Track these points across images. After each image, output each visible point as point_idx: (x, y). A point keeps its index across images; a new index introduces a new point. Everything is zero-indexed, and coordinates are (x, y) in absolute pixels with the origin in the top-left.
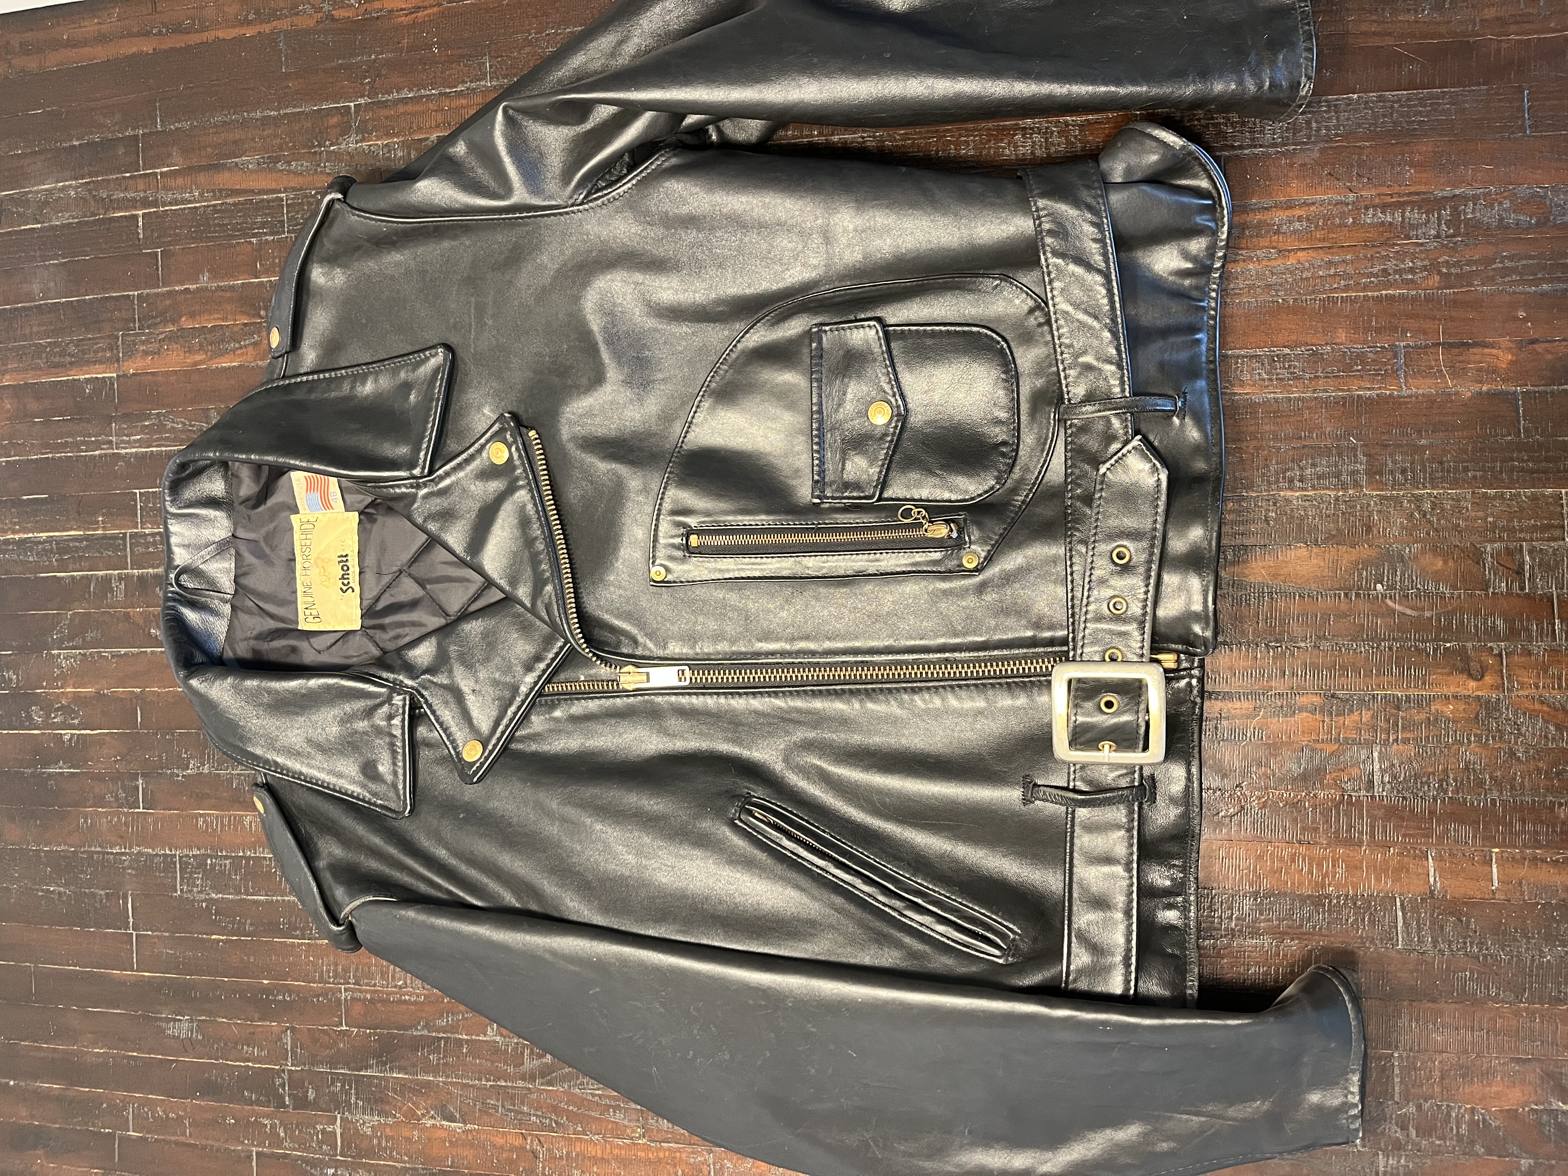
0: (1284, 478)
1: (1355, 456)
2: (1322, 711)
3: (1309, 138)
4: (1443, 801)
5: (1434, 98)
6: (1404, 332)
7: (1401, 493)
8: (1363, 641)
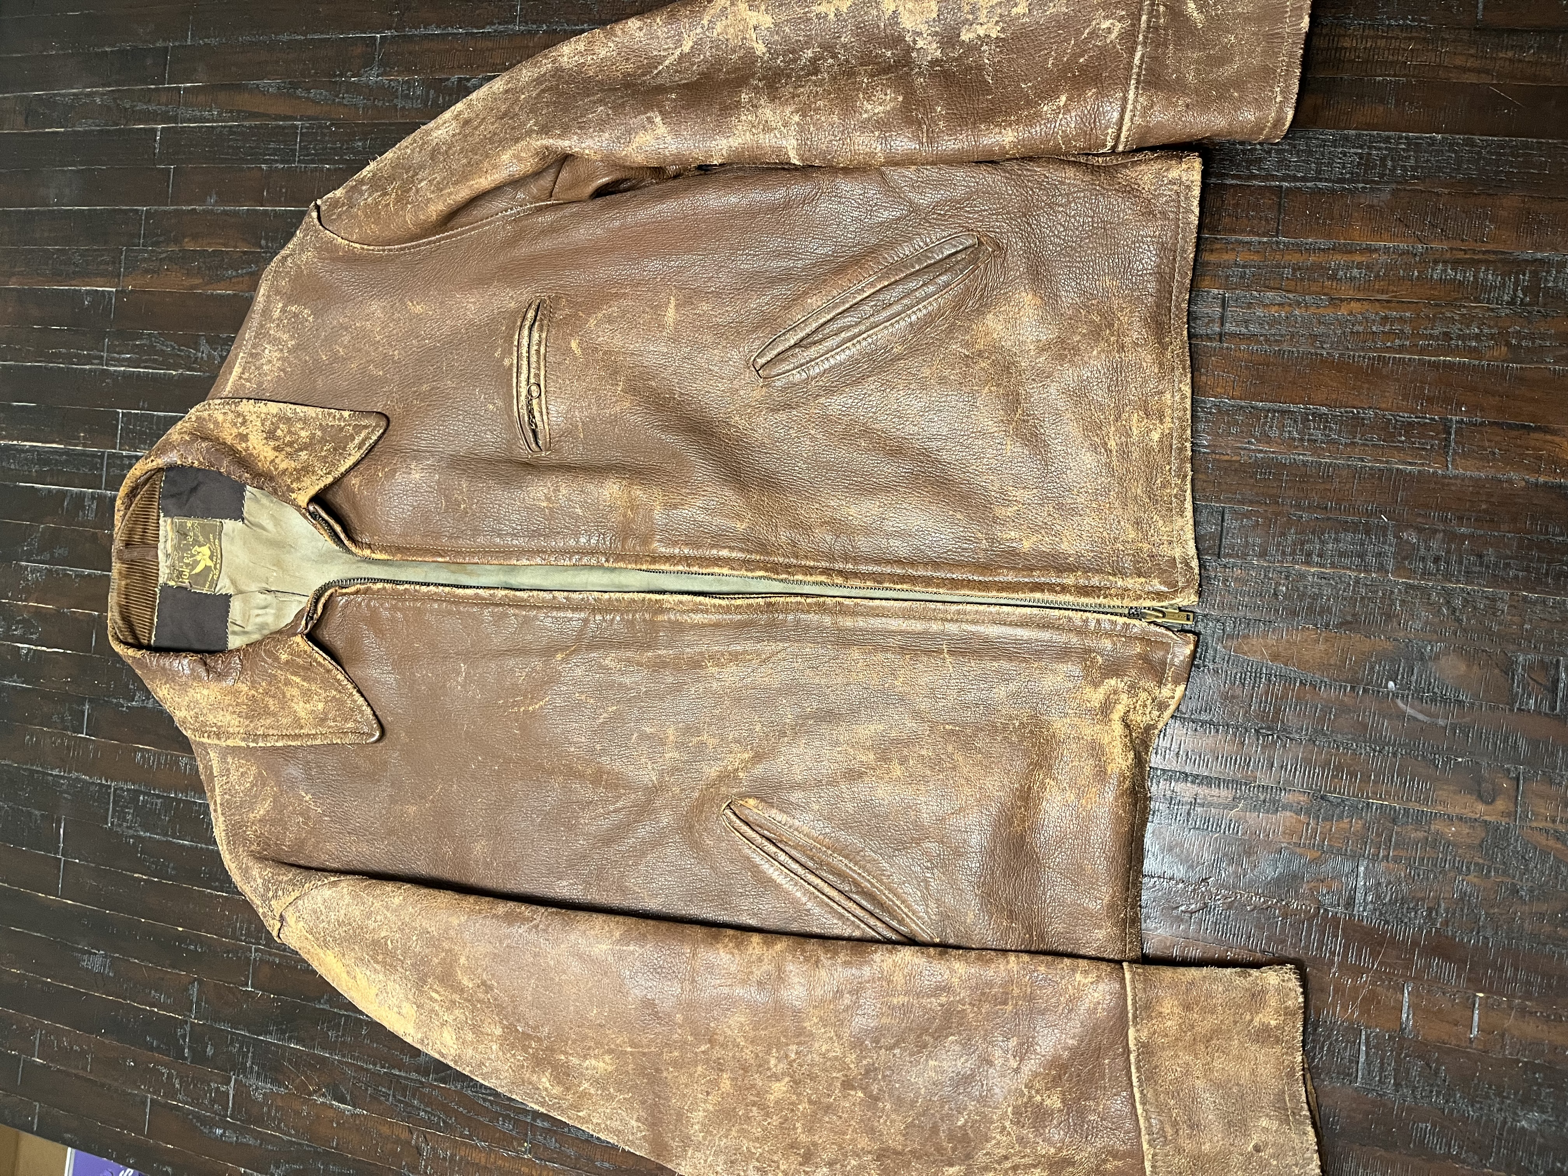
0: (1301, 550)
1: (1385, 535)
2: (1308, 813)
3: (1382, 176)
4: (1429, 932)
5: (1527, 148)
6: (1459, 405)
7: (1431, 584)
8: (1365, 742)
